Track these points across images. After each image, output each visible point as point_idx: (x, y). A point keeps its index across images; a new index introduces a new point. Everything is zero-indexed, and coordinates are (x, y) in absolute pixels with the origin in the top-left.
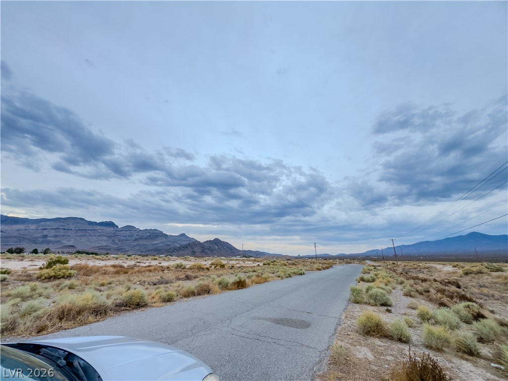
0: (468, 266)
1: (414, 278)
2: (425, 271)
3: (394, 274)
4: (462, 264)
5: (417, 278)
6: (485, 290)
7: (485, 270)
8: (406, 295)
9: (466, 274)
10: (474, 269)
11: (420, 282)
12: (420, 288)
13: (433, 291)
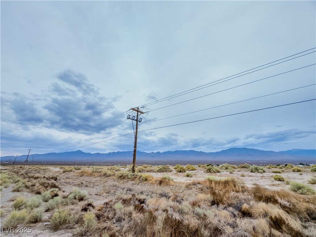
0: (67, 168)
1: (29, 177)
2: (42, 172)
3: (15, 176)
4: (65, 167)
5: (32, 177)
6: (67, 180)
7: (74, 170)
8: (14, 191)
9: (64, 172)
10: (69, 169)
11: (32, 179)
12: (29, 184)
13: (38, 185)
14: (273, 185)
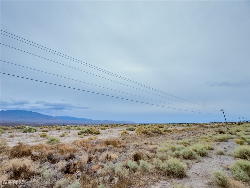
14: (37, 141)
